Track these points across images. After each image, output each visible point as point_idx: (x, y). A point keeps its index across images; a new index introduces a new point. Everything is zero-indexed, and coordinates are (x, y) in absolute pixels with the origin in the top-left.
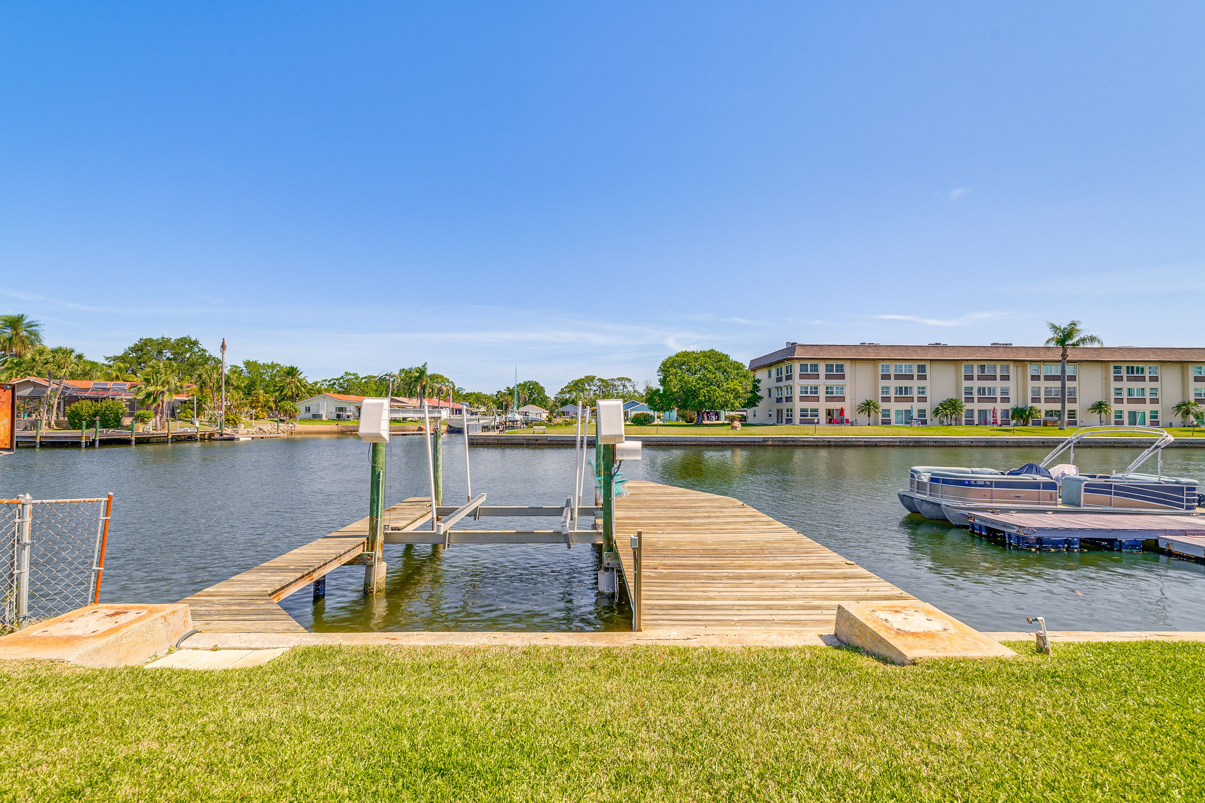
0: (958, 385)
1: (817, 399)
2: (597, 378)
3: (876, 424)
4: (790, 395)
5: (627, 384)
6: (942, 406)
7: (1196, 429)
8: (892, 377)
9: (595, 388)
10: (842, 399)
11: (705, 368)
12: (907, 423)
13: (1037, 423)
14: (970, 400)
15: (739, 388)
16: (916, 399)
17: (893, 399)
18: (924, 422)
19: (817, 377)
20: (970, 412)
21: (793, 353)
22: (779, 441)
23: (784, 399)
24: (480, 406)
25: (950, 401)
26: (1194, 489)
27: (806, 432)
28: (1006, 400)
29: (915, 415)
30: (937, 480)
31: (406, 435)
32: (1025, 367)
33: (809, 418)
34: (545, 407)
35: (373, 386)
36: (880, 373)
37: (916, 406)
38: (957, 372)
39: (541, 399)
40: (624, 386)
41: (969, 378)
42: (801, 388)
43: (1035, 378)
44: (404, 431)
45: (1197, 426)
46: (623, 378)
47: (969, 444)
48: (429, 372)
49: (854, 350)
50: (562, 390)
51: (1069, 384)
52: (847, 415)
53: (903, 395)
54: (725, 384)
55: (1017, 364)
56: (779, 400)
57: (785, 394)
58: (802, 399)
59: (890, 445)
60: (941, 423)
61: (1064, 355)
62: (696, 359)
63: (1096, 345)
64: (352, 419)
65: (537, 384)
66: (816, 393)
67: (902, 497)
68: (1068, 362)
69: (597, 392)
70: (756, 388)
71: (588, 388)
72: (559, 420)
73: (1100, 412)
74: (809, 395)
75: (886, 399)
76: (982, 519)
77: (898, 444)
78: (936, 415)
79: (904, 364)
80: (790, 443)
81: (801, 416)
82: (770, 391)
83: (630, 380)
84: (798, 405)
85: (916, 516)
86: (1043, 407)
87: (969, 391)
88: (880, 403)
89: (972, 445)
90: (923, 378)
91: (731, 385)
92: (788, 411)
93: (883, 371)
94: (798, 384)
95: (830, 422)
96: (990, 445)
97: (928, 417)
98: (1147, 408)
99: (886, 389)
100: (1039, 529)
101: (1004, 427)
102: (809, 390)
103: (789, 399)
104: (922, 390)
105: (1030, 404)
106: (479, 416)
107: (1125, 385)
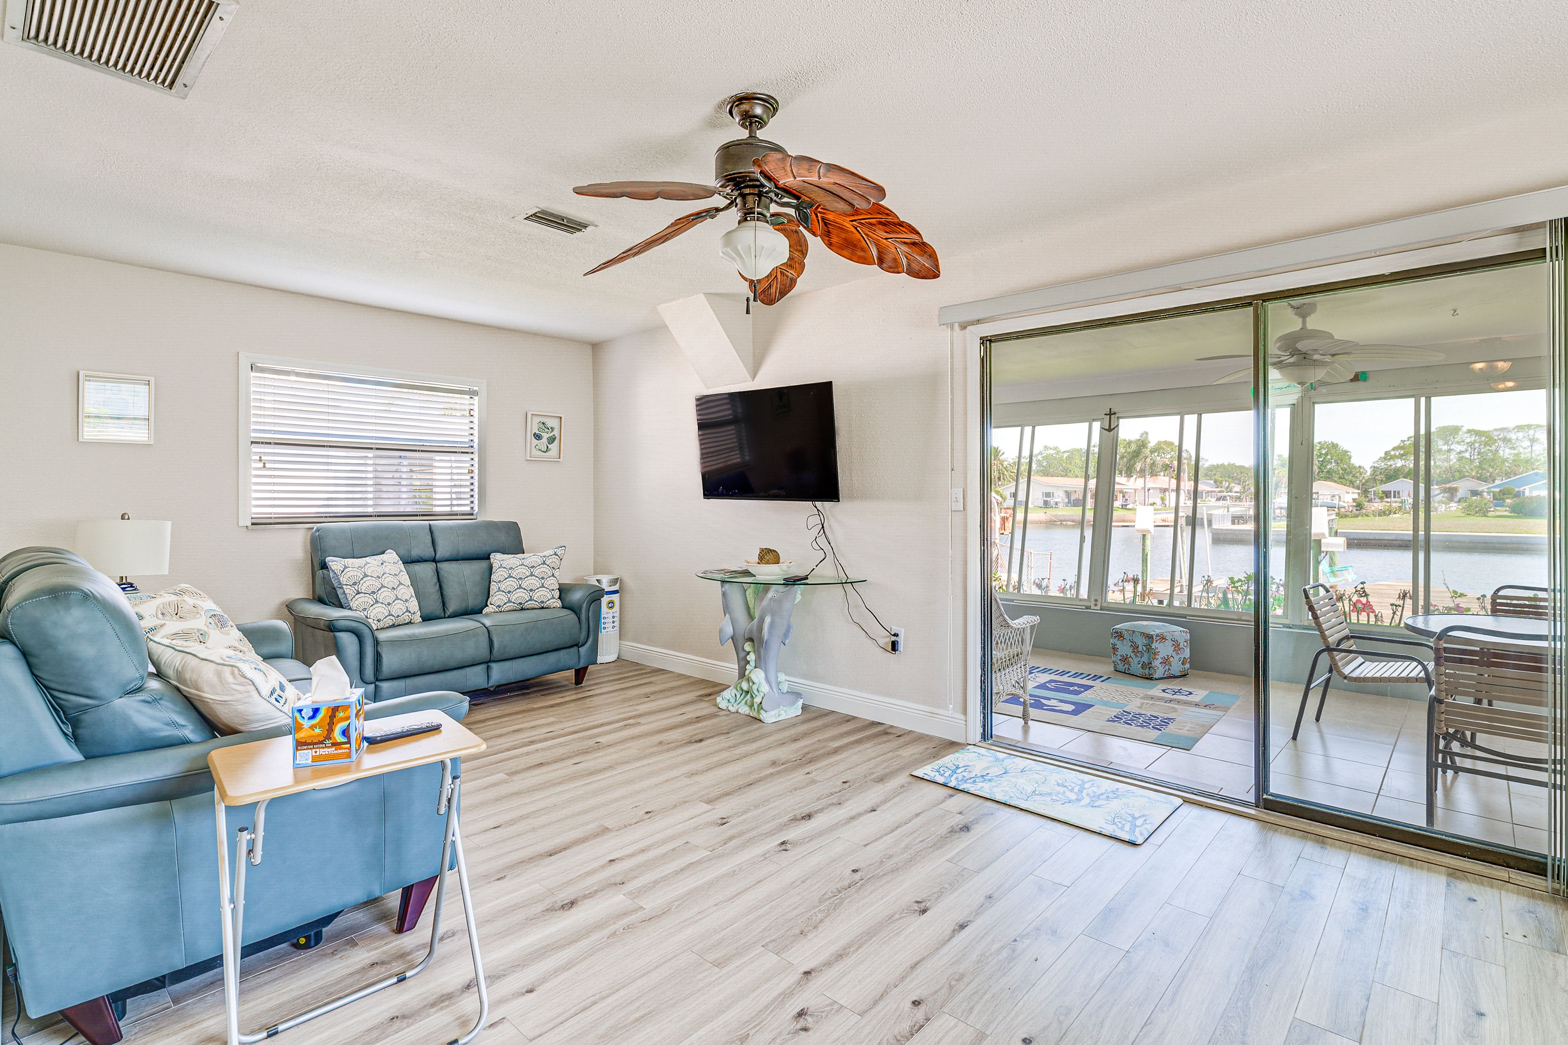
2: (1467, 429)
9: (1459, 448)
24: (1232, 485)
31: (1128, 526)
34: (1352, 484)
35: (1077, 461)
39: (1344, 470)
44: (1124, 521)
48: (1152, 443)
50: (1386, 453)
64: (1060, 505)
65: (1335, 446)
69: (1467, 455)
71: (1445, 448)
72: (1378, 505)
106: (1228, 502)
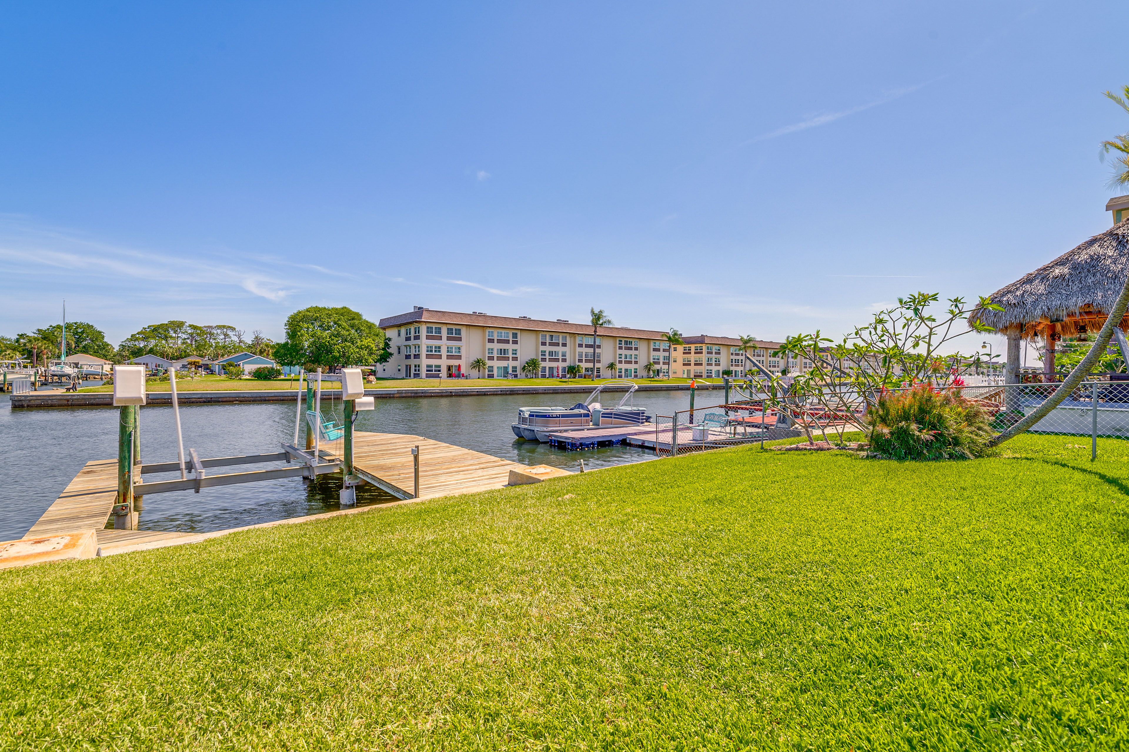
0: (537, 349)
1: (440, 357)
2: (187, 324)
3: (484, 378)
4: (417, 353)
5: (230, 333)
6: (527, 364)
7: (653, 379)
8: (496, 341)
9: (184, 336)
10: (459, 357)
11: (339, 326)
12: (505, 377)
13: (580, 377)
14: (544, 360)
15: (373, 346)
16: (511, 359)
17: (495, 358)
18: (516, 376)
19: (440, 338)
20: (544, 368)
21: (421, 316)
22: (411, 393)
23: (412, 356)
25: (533, 360)
26: (644, 413)
27: (432, 384)
28: (564, 360)
29: (510, 370)
30: (533, 416)
32: (575, 337)
33: (434, 372)
34: (105, 357)
36: (487, 338)
37: (511, 364)
38: (537, 339)
40: (226, 335)
41: (544, 344)
42: (428, 347)
43: (580, 346)
45: (653, 377)
46: (224, 327)
47: (544, 391)
49: (469, 318)
51: (598, 351)
52: (463, 371)
53: (503, 355)
54: (359, 341)
55: (571, 335)
56: (408, 357)
57: (413, 353)
58: (428, 357)
59: (495, 393)
60: (527, 376)
61: (595, 331)
62: (329, 316)
63: (611, 326)
65: (88, 326)
66: (439, 351)
67: (514, 428)
68: (598, 335)
69: (189, 341)
70: (387, 345)
71: (174, 335)
73: (612, 369)
74: (434, 353)
75: (491, 358)
76: (555, 436)
77: (499, 393)
78: (524, 371)
79: (503, 331)
80: (420, 395)
81: (427, 371)
82: (399, 349)
83: (233, 329)
84: (424, 362)
85: (522, 439)
86: (584, 365)
87: (543, 353)
88: (487, 361)
89: (546, 392)
90: (515, 342)
91: (365, 342)
92: (416, 367)
93: (489, 336)
94: (424, 343)
95: (450, 376)
96: (555, 392)
97: (518, 373)
98: (632, 367)
99: (491, 351)
100: (581, 438)
101: (563, 380)
102: (434, 349)
103: (417, 356)
104: (515, 352)
105: (577, 363)
107: (624, 352)
